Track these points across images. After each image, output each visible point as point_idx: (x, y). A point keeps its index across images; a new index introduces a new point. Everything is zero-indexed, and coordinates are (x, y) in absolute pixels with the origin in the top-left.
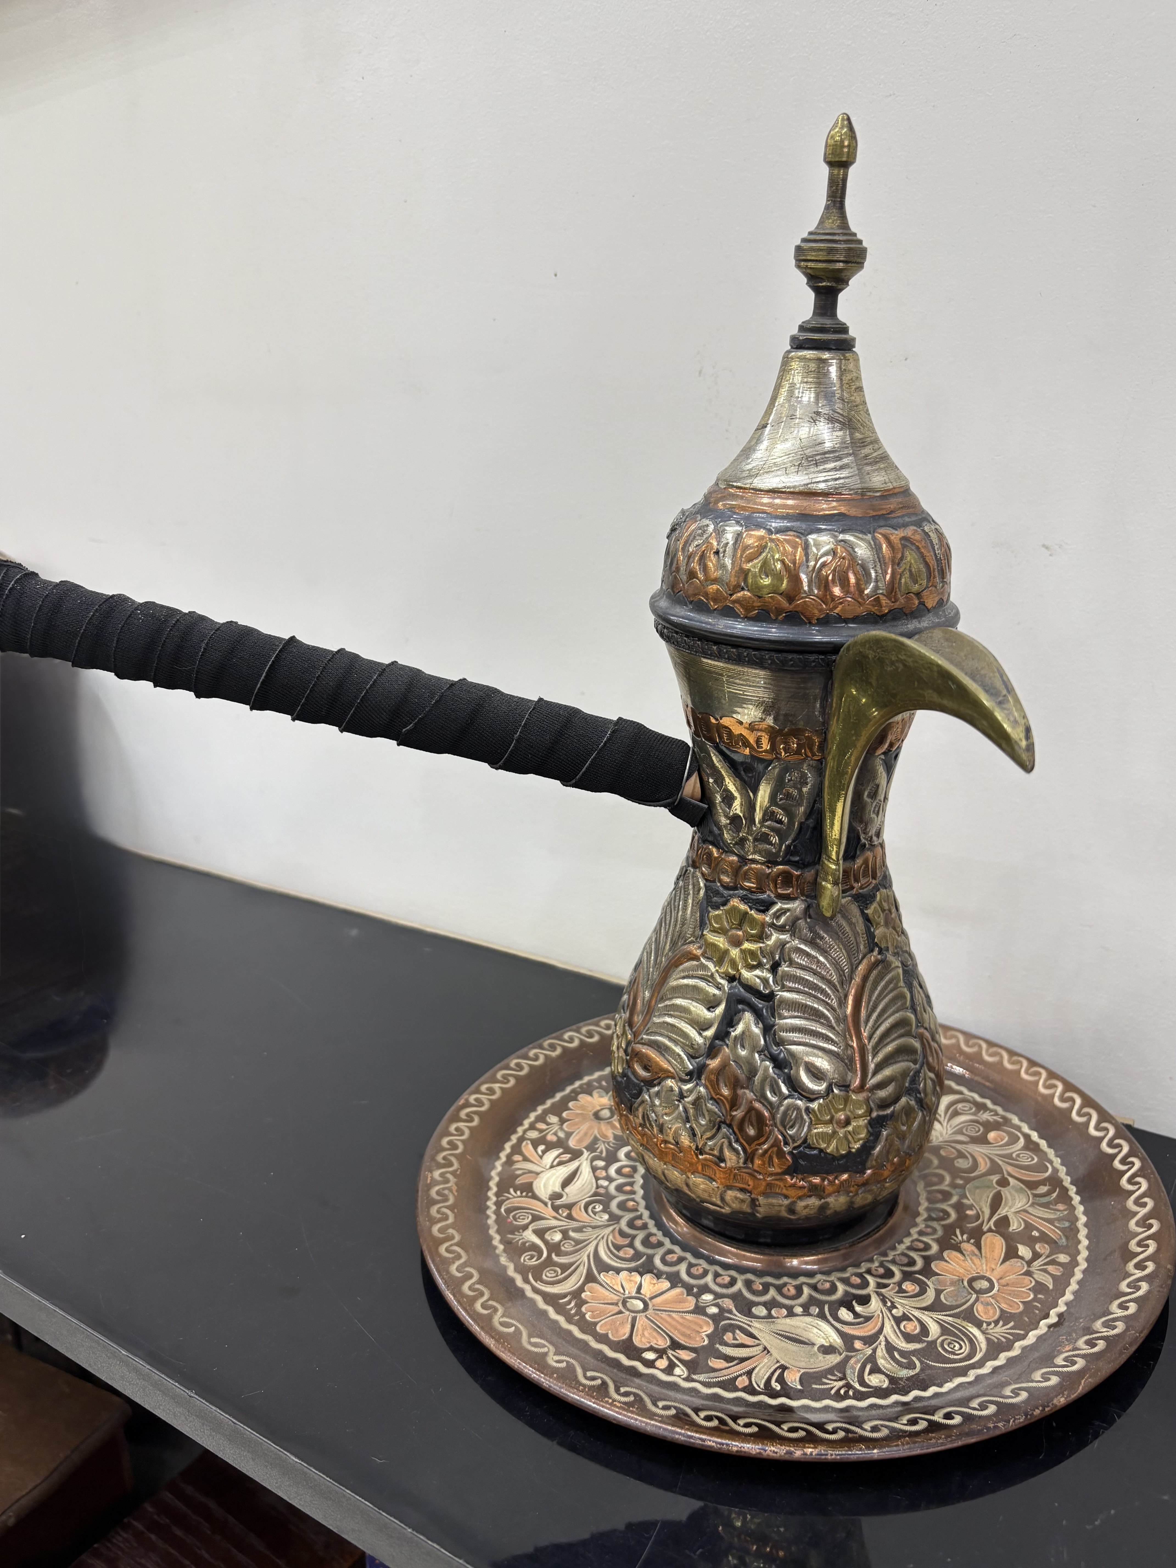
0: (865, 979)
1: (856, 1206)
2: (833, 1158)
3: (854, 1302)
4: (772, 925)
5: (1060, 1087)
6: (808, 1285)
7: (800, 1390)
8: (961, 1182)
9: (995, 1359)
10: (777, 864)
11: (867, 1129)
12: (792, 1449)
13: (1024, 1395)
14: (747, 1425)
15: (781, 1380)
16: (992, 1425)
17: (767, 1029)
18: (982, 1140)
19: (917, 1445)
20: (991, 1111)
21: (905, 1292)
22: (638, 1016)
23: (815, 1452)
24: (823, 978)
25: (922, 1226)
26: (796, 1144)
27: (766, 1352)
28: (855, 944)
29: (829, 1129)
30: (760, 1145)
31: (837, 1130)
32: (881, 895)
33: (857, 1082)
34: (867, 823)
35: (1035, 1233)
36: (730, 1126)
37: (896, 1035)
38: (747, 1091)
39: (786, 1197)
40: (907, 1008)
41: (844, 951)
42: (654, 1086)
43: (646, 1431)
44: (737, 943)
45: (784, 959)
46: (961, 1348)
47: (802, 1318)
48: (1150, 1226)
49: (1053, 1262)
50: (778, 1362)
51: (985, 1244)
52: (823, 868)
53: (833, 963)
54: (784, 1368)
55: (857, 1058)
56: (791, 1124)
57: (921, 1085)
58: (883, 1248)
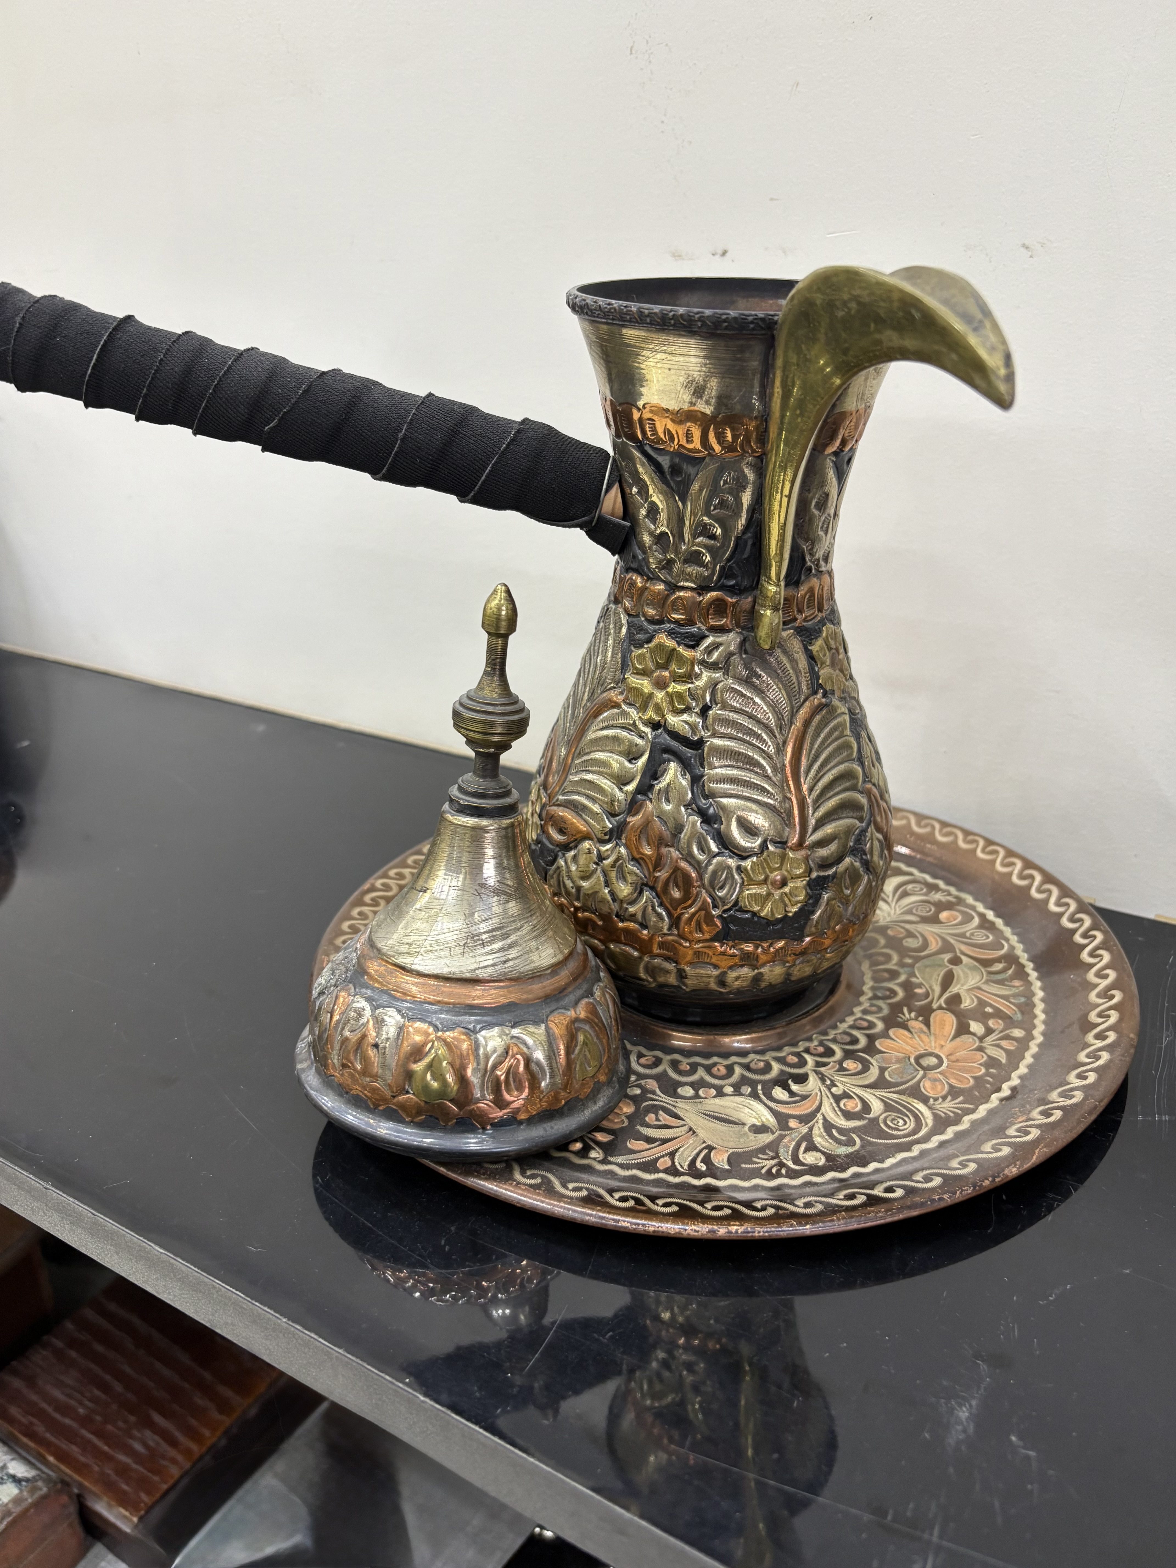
0: (807, 723)
1: (793, 978)
2: (768, 922)
3: (790, 1081)
4: (702, 663)
5: (1019, 865)
6: (740, 1064)
7: (727, 1170)
8: (908, 961)
9: (942, 1133)
10: (709, 589)
11: (806, 890)
12: (715, 1227)
13: (973, 1166)
14: (666, 1205)
15: (707, 1160)
16: (936, 1197)
17: (696, 780)
18: (934, 920)
19: (853, 1220)
20: (944, 891)
21: (846, 1070)
22: (554, 776)
23: (741, 1229)
24: (759, 722)
25: (866, 1005)
26: (726, 907)
27: (691, 1132)
28: (796, 684)
29: (763, 891)
30: (686, 908)
31: (773, 891)
32: (827, 631)
33: (795, 839)
34: (814, 541)
35: (989, 1010)
36: (653, 888)
37: (840, 788)
38: (672, 850)
39: (716, 967)
40: (853, 760)
41: (783, 692)
42: (570, 849)
43: (553, 1213)
44: (661, 684)
45: (715, 701)
46: (905, 1123)
47: (732, 1098)
48: (1113, 997)
49: (1008, 1037)
50: (704, 1142)
51: (935, 1022)
52: (761, 592)
53: (771, 705)
54: (710, 1148)
55: (796, 812)
56: (720, 885)
57: (868, 846)
58: (822, 1027)
